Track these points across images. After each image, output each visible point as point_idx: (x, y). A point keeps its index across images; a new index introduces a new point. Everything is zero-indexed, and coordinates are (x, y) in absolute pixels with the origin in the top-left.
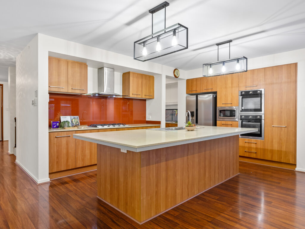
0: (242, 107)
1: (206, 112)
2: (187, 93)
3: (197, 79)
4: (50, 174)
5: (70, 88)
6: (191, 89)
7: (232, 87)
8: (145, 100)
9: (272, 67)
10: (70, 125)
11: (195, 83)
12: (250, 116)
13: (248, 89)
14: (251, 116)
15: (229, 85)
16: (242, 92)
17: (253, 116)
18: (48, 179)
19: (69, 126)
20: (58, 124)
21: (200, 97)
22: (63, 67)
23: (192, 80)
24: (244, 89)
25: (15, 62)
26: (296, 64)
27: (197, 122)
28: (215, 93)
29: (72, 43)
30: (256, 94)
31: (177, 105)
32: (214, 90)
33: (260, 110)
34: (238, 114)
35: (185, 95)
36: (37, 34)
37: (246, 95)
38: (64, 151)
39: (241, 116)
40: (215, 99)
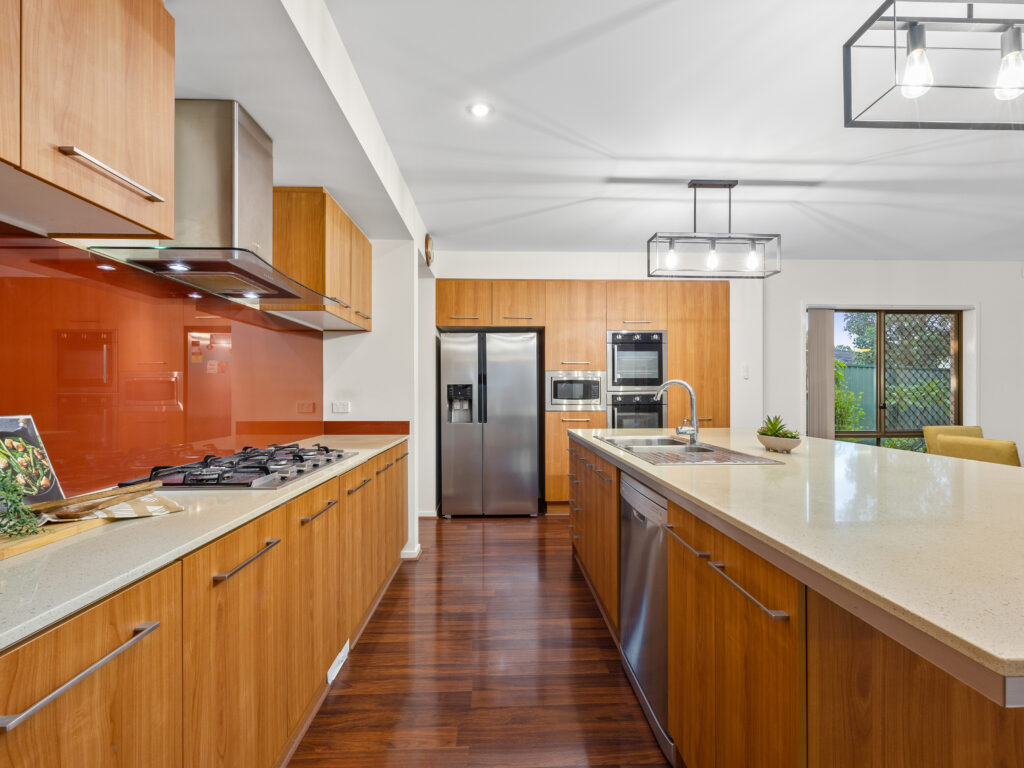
0: (613, 373)
2: (440, 325)
3: (476, 283)
6: (456, 313)
7: (589, 319)
11: (470, 294)
12: (635, 396)
14: (639, 395)
15: (581, 311)
16: (615, 335)
17: (642, 397)
23: (460, 283)
24: (620, 327)
27: (483, 418)
28: (539, 330)
32: (535, 323)
33: (659, 382)
34: (605, 391)
37: (627, 343)
39: (614, 397)
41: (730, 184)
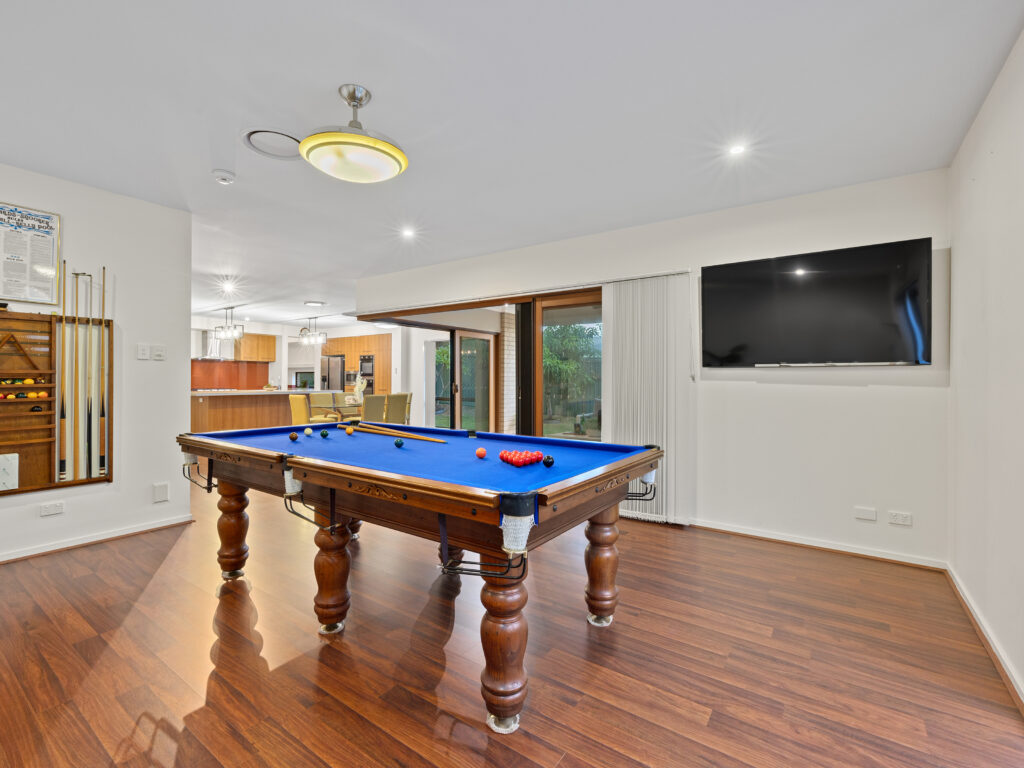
1: (336, 377)
2: (323, 355)
8: (268, 363)
13: (365, 354)
24: (362, 354)
27: (329, 387)
28: (343, 356)
35: (320, 356)
40: (343, 363)
41: (316, 318)
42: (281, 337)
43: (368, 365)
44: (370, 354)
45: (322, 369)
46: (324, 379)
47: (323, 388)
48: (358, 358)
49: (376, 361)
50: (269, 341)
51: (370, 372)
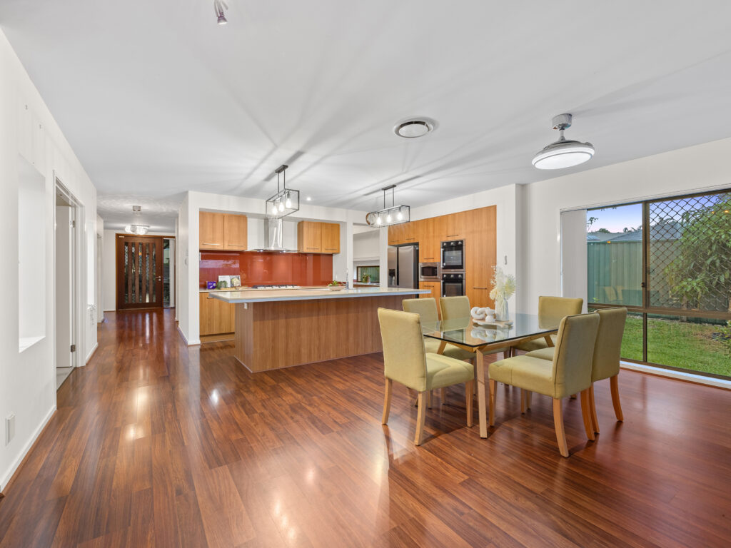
0: (443, 262)
1: (407, 270)
2: (389, 245)
4: (201, 336)
5: (226, 244)
6: (393, 238)
7: (434, 236)
8: (331, 255)
9: (473, 211)
10: (229, 285)
12: (451, 274)
13: (450, 239)
14: (453, 274)
15: (431, 234)
16: (443, 243)
17: (455, 275)
18: (198, 341)
19: (226, 287)
20: (214, 285)
21: (402, 250)
22: (219, 223)
24: (445, 239)
25: (178, 214)
26: (495, 207)
27: (398, 284)
28: (417, 244)
29: (225, 197)
30: (458, 246)
31: (378, 261)
32: (416, 241)
33: (461, 267)
34: (440, 272)
35: (387, 246)
36: (187, 192)
37: (448, 247)
38: (217, 313)
39: (443, 275)
40: (417, 253)
41: (394, 186)
42: (345, 223)
43: (454, 256)
44: (457, 238)
45: (389, 262)
46: (391, 273)
47: (390, 285)
48: (439, 245)
49: (467, 249)
50: (332, 229)
51: (459, 263)
